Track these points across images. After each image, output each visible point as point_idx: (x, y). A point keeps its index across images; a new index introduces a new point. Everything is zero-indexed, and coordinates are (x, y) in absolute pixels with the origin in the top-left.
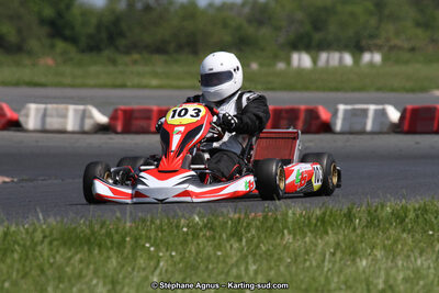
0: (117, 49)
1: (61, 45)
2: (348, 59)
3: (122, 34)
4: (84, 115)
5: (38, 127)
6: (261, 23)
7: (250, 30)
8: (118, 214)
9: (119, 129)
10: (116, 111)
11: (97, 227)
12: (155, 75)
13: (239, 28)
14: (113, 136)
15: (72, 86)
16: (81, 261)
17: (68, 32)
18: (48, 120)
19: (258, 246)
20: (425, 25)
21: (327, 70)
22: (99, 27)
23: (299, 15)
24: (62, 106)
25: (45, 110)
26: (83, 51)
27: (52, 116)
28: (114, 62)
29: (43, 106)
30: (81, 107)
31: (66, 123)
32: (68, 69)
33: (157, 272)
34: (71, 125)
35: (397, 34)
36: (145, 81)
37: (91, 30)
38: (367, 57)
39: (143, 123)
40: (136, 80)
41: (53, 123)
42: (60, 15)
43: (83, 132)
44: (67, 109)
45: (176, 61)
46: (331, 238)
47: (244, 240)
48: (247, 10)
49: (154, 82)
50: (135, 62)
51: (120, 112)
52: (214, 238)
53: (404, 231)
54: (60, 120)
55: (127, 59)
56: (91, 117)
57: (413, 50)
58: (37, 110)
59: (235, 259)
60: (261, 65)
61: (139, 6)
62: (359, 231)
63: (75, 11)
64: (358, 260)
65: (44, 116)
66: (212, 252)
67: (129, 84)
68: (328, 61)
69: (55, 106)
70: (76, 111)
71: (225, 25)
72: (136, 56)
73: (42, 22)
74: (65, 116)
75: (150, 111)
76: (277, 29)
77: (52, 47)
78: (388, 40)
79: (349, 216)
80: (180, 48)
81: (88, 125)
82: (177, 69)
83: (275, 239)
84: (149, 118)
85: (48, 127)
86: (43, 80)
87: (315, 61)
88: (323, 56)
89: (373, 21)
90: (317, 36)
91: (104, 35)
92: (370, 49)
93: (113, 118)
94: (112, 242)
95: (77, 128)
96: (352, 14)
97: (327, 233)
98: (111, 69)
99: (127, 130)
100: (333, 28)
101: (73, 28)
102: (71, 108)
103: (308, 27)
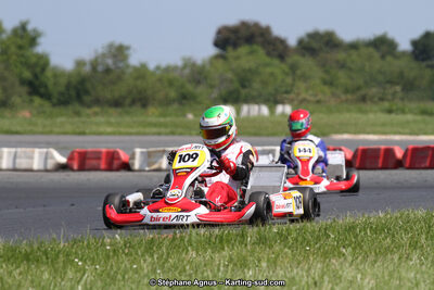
0: (82, 103)
1: (37, 100)
2: (265, 110)
3: (87, 92)
4: (47, 157)
5: (11, 166)
6: (198, 82)
7: (190, 87)
8: (55, 236)
9: (75, 167)
10: (73, 153)
11: (35, 246)
12: (109, 124)
13: (182, 86)
14: (71, 173)
15: (42, 133)
16: (20, 274)
17: (42, 90)
18: (18, 161)
19: (166, 260)
20: (330, 83)
21: (248, 119)
22: (68, 86)
23: (230, 75)
24: (28, 150)
25: (16, 153)
26: (54, 105)
27: (20, 157)
28: (78, 114)
29: (13, 150)
30: (45, 150)
31: (32, 163)
32: (40, 121)
33: (82, 282)
34: (37, 164)
35: (307, 89)
36: (102, 129)
37: (62, 88)
38: (280, 109)
39: (94, 162)
40: (94, 129)
41: (22, 163)
42: (36, 76)
43: (46, 171)
44: (33, 152)
45: (128, 113)
46: (226, 253)
47: (156, 256)
48: (187, 71)
49: (109, 130)
50: (96, 114)
51: (75, 154)
52: (131, 255)
53: (285, 246)
54: (28, 160)
55: (89, 111)
56: (52, 158)
57: (318, 102)
58: (10, 153)
59: (146, 271)
60: (195, 115)
61: (100, 68)
62: (249, 247)
63: (49, 73)
64: (246, 270)
65: (15, 157)
66: (128, 266)
67: (87, 131)
68: (249, 112)
69: (23, 149)
70: (40, 153)
71: (171, 83)
72: (96, 109)
73: (23, 82)
74: (32, 158)
75: (100, 153)
76: (212, 87)
77: (31, 101)
78: (298, 94)
79: (243, 236)
80: (133, 102)
81: (50, 165)
82: (127, 119)
83: (181, 254)
84: (99, 158)
85: (18, 166)
86: (19, 129)
87: (238, 112)
88: (245, 108)
89: (289, 80)
90: (244, 92)
91: (73, 93)
92: (283, 103)
93: (70, 159)
94: (47, 258)
95: (42, 167)
96: (272, 74)
97: (223, 249)
98: (76, 119)
99: (82, 168)
100: (256, 85)
101: (46, 87)
102: (37, 151)
103: (236, 85)
